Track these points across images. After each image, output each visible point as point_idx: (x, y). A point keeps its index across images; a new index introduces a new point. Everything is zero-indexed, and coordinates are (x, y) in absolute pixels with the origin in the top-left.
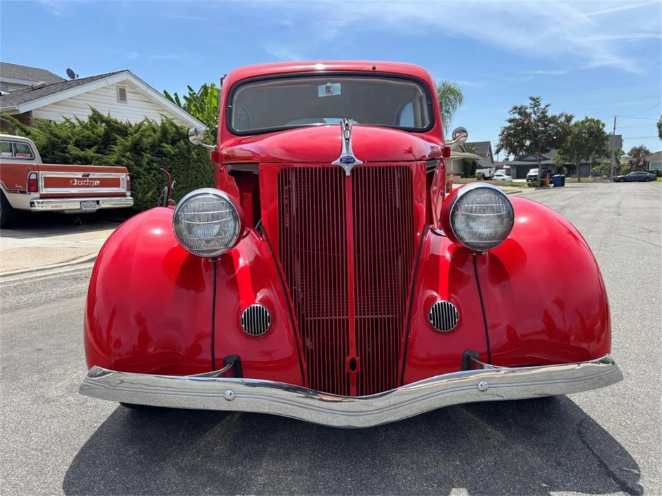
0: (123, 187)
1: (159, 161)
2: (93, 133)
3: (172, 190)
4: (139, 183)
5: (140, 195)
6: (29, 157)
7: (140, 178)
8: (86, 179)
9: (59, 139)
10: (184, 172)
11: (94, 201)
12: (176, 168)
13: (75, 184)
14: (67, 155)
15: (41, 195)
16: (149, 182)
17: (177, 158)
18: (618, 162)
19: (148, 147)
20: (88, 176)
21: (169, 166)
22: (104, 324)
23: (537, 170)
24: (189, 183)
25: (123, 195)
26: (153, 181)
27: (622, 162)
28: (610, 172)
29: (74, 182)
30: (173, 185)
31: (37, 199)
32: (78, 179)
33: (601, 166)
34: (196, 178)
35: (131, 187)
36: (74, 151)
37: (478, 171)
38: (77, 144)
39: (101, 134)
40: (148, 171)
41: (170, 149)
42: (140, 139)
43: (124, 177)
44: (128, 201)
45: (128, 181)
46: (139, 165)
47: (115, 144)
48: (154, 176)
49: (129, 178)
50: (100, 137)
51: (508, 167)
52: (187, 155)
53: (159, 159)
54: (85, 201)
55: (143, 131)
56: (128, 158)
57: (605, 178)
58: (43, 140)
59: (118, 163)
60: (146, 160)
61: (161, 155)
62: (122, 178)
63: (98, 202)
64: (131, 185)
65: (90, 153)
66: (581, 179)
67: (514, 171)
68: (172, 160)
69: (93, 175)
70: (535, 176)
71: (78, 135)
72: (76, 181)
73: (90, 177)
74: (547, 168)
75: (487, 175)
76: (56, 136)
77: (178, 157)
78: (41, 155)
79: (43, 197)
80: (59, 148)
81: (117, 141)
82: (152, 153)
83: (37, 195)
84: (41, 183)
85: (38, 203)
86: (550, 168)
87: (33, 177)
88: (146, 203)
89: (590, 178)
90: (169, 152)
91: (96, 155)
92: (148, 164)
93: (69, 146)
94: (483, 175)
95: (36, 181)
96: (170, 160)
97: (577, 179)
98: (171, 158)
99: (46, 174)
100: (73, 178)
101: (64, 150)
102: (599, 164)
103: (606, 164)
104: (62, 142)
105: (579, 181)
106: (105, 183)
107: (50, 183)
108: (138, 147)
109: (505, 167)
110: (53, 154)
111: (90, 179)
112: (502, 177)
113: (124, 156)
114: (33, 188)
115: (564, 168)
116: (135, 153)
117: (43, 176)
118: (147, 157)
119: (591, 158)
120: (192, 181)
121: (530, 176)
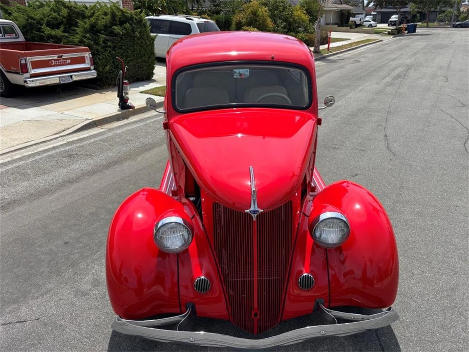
0: (88, 64)
1: (112, 40)
2: (59, 15)
3: (126, 73)
4: (99, 59)
5: (101, 68)
7: (100, 55)
8: (60, 59)
9: (34, 20)
10: (131, 47)
11: (68, 76)
12: (124, 45)
13: (53, 64)
14: (42, 34)
15: (30, 74)
16: (106, 58)
17: (125, 37)
18: (459, 10)
19: (102, 28)
20: (61, 57)
21: (120, 44)
22: (118, 265)
23: (397, 16)
24: (136, 56)
25: (88, 69)
26: (109, 56)
27: (462, 9)
28: (451, 19)
29: (52, 63)
30: (126, 69)
31: (28, 78)
32: (55, 60)
33: (445, 13)
34: (140, 51)
35: (94, 62)
36: (48, 31)
37: (351, 19)
38: (48, 25)
39: (65, 15)
40: (105, 48)
41: (119, 31)
42: (95, 22)
43: (88, 55)
44: (92, 74)
45: (90, 58)
46: (97, 44)
47: (77, 27)
48: (109, 53)
49: (91, 56)
50: (64, 18)
51: (375, 13)
52: (132, 34)
53: (111, 38)
54: (62, 77)
55: (97, 16)
56: (88, 39)
57: (447, 24)
58: (22, 19)
59: (81, 43)
60: (102, 39)
61: (113, 35)
62: (86, 57)
63: (71, 76)
64: (94, 60)
65: (59, 32)
66: (430, 24)
67: (379, 17)
68: (122, 39)
69: (65, 56)
70: (395, 21)
71: (48, 17)
72: (53, 61)
73: (63, 57)
74: (404, 15)
75: (358, 22)
76: (32, 18)
77: (126, 35)
79: (33, 76)
80: (35, 27)
81: (79, 24)
82: (105, 33)
83: (28, 75)
84: (30, 66)
85: (30, 81)
86: (407, 15)
87: (23, 62)
88: (105, 73)
89: (436, 24)
90: (119, 33)
91: (64, 34)
92: (104, 42)
93: (43, 27)
94: (355, 22)
95: (26, 65)
96: (119, 39)
97: (425, 24)
98: (120, 37)
99: (32, 58)
100: (51, 60)
101: (39, 30)
102: (444, 12)
103: (450, 12)
104: (37, 23)
105: (428, 27)
106: (74, 61)
107: (36, 65)
108: (95, 29)
109: (373, 13)
110: (32, 33)
111: (63, 59)
112: (369, 23)
113: (85, 37)
114: (24, 70)
115: (418, 15)
116: (93, 34)
117: (30, 60)
118: (102, 37)
119: (438, 7)
120: (137, 54)
121: (391, 21)
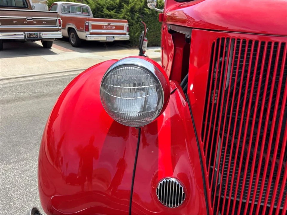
0: (125, 30)
1: (142, 18)
2: (114, 3)
3: (146, 33)
4: (133, 29)
5: (132, 34)
6: (88, 14)
7: (133, 26)
8: (109, 26)
10: (153, 23)
11: (112, 37)
12: (150, 21)
13: (104, 28)
14: (103, 14)
15: (90, 33)
16: (137, 28)
17: (151, 16)
19: (138, 10)
20: (110, 24)
21: (147, 20)
24: (156, 29)
25: (125, 34)
26: (139, 27)
29: (104, 27)
31: (88, 34)
32: (106, 26)
34: (159, 26)
35: (129, 30)
36: (106, 11)
38: (108, 8)
39: (118, 3)
40: (137, 22)
41: (147, 11)
42: (134, 6)
43: (126, 25)
44: (127, 37)
45: (127, 27)
46: (133, 19)
47: (123, 8)
48: (139, 25)
49: (128, 26)
50: (117, 4)
52: (155, 15)
53: (142, 16)
54: (108, 37)
55: (136, 2)
56: (128, 16)
58: (94, 6)
59: (124, 18)
60: (136, 17)
61: (143, 14)
62: (125, 26)
63: (114, 37)
64: (129, 29)
65: (112, 13)
68: (148, 17)
69: (112, 24)
71: (108, 4)
72: (105, 26)
73: (111, 25)
76: (99, 4)
77: (152, 15)
78: (93, 13)
79: (91, 34)
80: (100, 10)
81: (124, 7)
82: (139, 13)
83: (88, 33)
84: (90, 27)
85: (89, 36)
87: (87, 24)
88: (135, 38)
90: (147, 13)
91: (115, 14)
92: (137, 19)
93: (104, 9)
95: (88, 26)
96: (147, 17)
98: (148, 16)
99: (92, 23)
100: (103, 25)
101: (102, 11)
104: (101, 7)
106: (117, 28)
107: (94, 27)
108: (133, 10)
110: (98, 13)
111: (111, 26)
113: (126, 15)
114: (87, 30)
116: (132, 13)
117: (91, 24)
118: (137, 15)
120: (157, 28)
